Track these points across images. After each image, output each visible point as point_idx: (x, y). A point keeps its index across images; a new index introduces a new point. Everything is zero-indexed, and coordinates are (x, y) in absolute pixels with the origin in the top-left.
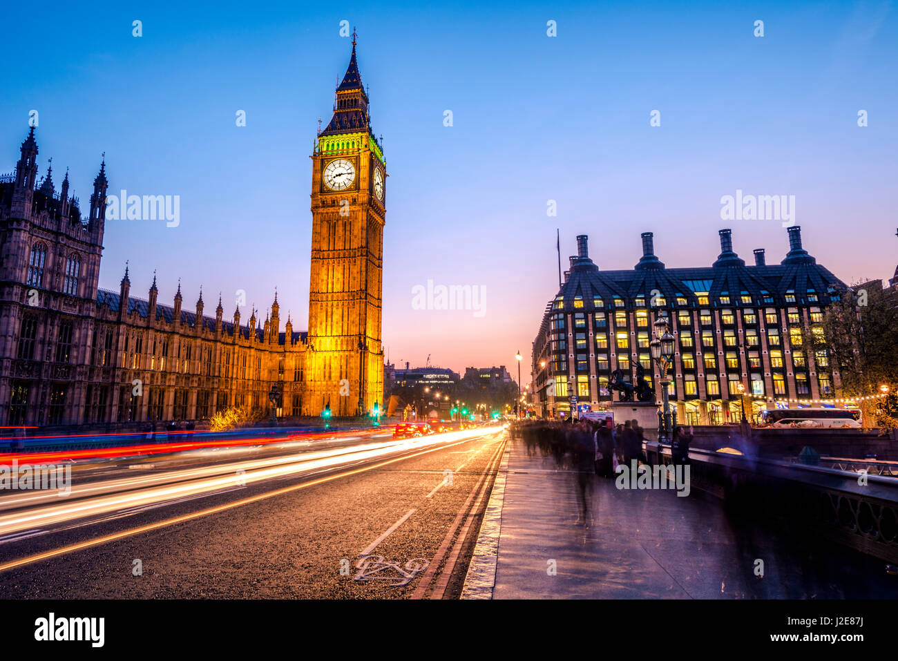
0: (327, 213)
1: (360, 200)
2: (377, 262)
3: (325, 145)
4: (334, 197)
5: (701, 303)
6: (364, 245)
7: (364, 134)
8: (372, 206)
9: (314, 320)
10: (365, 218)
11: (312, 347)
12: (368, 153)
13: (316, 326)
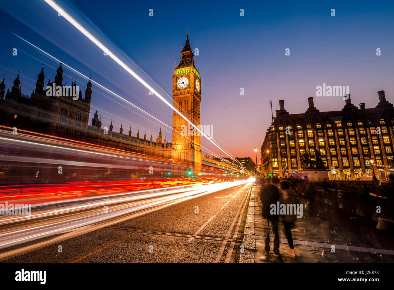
0: (179, 98)
1: (191, 92)
2: (198, 116)
3: (177, 72)
4: (181, 91)
5: (338, 126)
6: (192, 109)
7: (192, 67)
8: (195, 94)
9: (174, 138)
10: (192, 99)
11: (174, 149)
12: (193, 74)
13: (175, 140)
